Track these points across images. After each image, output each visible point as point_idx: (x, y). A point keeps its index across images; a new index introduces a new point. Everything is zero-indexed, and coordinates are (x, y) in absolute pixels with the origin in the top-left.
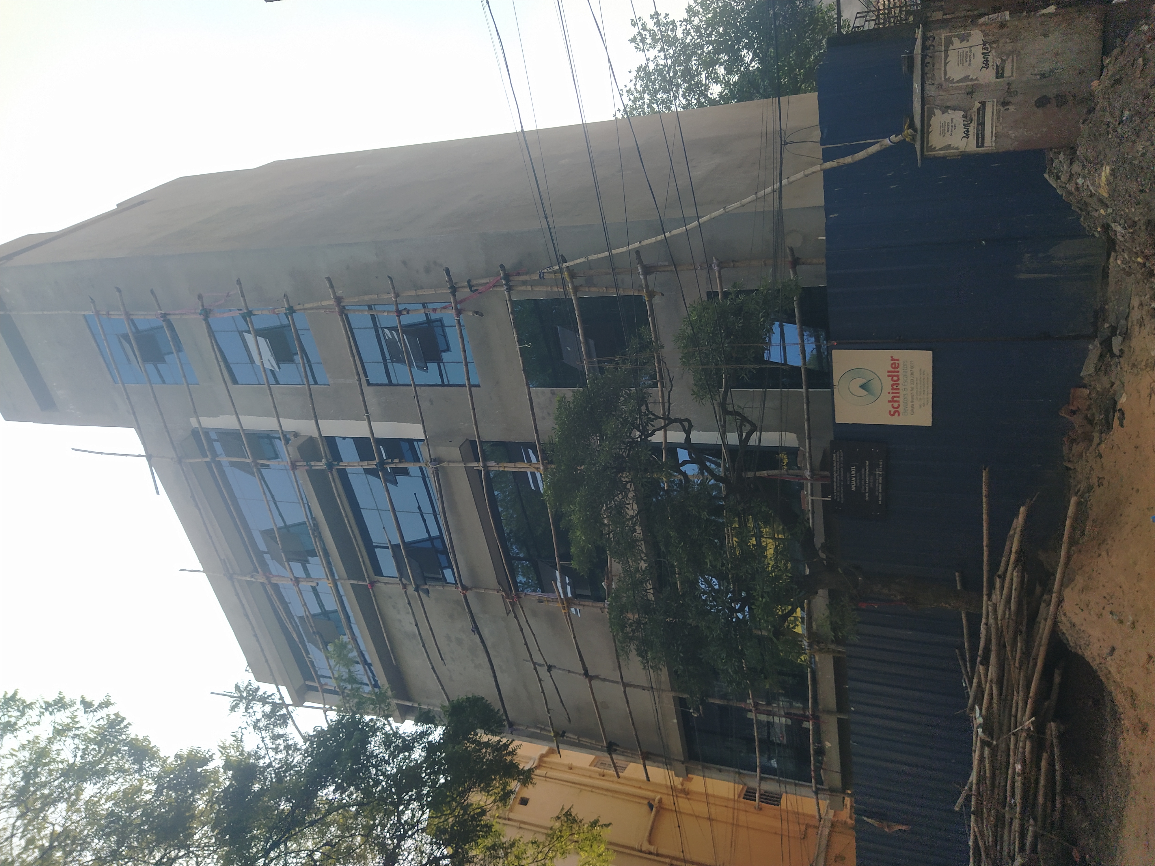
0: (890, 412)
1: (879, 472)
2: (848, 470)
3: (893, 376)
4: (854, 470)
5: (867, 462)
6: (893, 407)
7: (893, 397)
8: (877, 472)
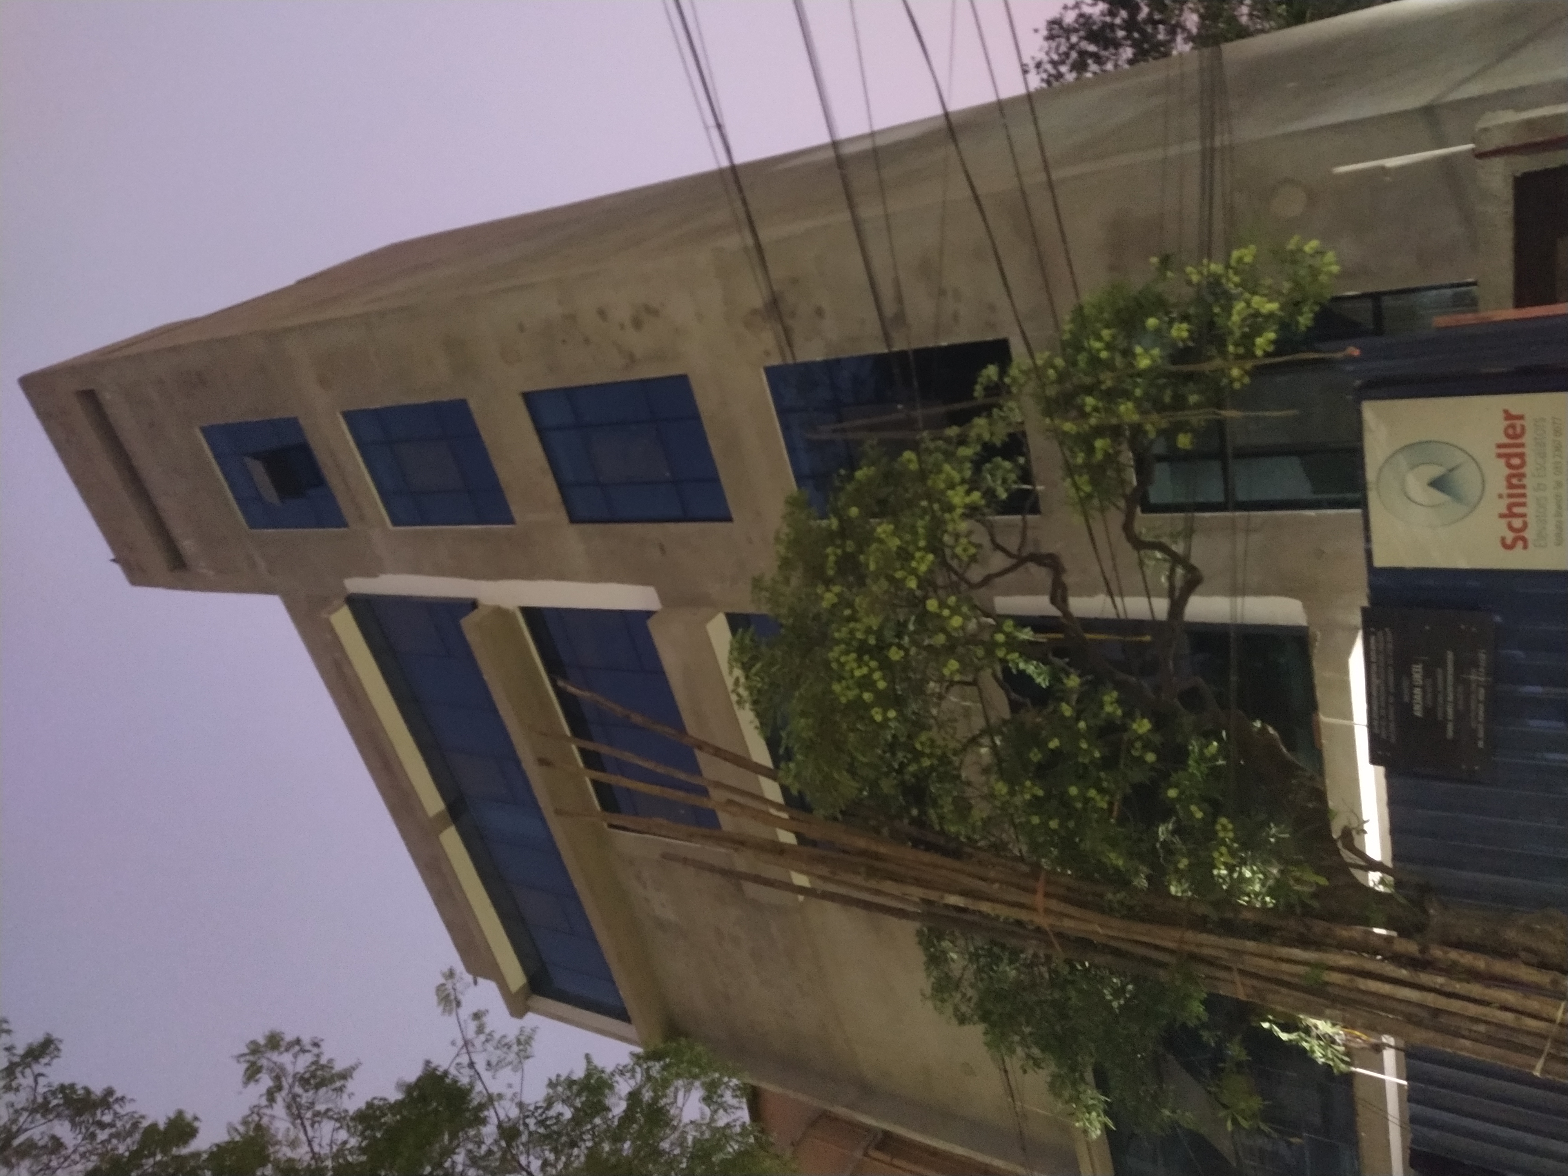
0: (1503, 540)
1: (1478, 677)
2: (1403, 672)
3: (1508, 456)
4: (1417, 672)
5: (1450, 656)
6: (1511, 527)
7: (1510, 507)
8: (1473, 677)
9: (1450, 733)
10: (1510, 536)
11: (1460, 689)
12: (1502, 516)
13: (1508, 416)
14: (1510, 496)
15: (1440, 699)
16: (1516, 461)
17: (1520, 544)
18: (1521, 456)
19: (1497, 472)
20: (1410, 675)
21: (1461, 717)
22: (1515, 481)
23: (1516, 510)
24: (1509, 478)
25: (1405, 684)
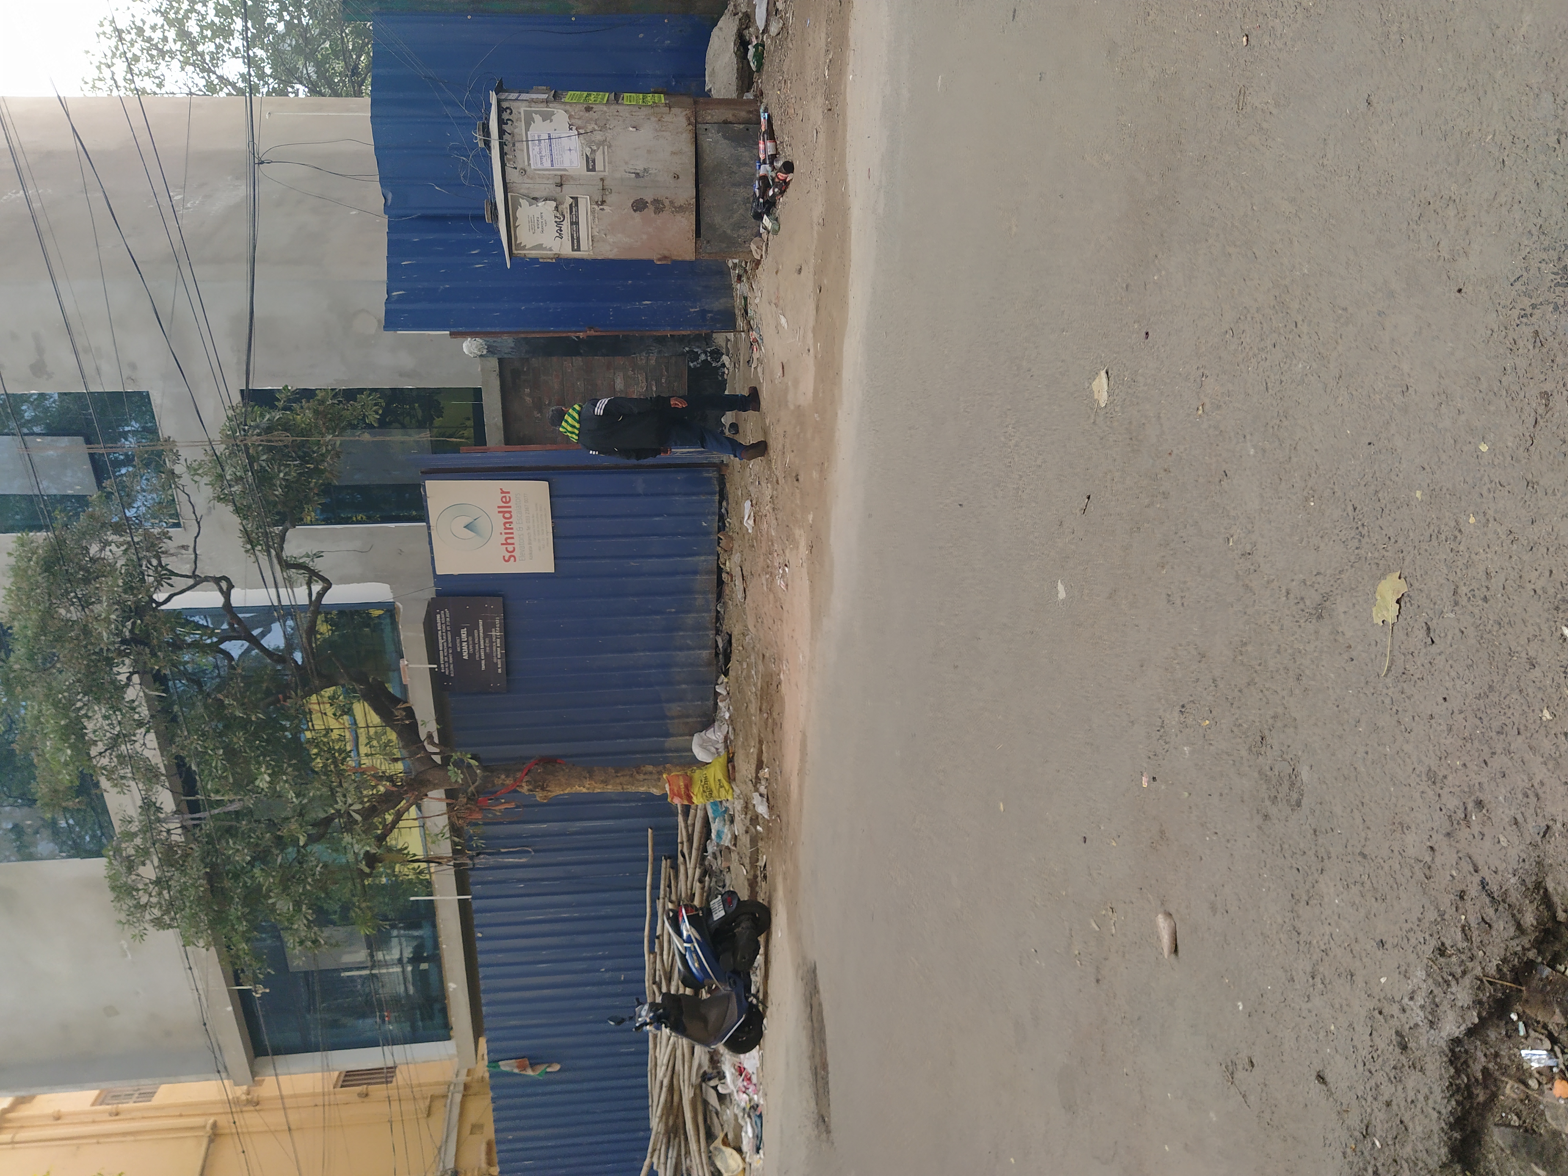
0: (504, 557)
1: (496, 633)
2: (456, 634)
3: (503, 513)
4: (464, 632)
5: (481, 622)
6: (508, 551)
7: (506, 539)
8: (493, 633)
9: (483, 667)
10: (507, 555)
11: (487, 641)
12: (502, 544)
13: (503, 492)
14: (506, 533)
15: (477, 647)
16: (507, 515)
17: (512, 559)
18: (510, 512)
19: (499, 520)
20: (460, 636)
21: (489, 657)
22: (508, 526)
23: (509, 541)
24: (505, 524)
25: (458, 641)
